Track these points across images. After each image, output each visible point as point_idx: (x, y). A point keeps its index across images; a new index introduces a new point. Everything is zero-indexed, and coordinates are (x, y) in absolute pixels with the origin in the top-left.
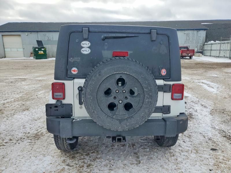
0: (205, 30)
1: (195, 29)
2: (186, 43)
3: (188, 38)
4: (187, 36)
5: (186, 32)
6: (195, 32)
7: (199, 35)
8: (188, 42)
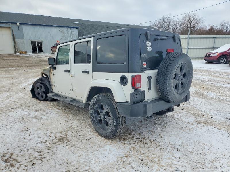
0: (77, 28)
1: (69, 27)
2: (62, 39)
3: (63, 35)
4: (62, 33)
5: (61, 29)
6: (69, 29)
7: (73, 33)
8: (64, 39)
